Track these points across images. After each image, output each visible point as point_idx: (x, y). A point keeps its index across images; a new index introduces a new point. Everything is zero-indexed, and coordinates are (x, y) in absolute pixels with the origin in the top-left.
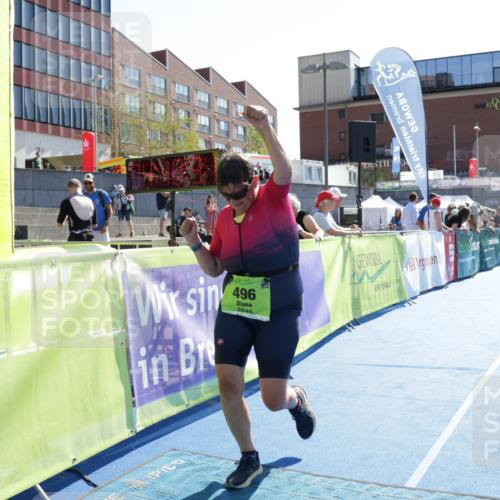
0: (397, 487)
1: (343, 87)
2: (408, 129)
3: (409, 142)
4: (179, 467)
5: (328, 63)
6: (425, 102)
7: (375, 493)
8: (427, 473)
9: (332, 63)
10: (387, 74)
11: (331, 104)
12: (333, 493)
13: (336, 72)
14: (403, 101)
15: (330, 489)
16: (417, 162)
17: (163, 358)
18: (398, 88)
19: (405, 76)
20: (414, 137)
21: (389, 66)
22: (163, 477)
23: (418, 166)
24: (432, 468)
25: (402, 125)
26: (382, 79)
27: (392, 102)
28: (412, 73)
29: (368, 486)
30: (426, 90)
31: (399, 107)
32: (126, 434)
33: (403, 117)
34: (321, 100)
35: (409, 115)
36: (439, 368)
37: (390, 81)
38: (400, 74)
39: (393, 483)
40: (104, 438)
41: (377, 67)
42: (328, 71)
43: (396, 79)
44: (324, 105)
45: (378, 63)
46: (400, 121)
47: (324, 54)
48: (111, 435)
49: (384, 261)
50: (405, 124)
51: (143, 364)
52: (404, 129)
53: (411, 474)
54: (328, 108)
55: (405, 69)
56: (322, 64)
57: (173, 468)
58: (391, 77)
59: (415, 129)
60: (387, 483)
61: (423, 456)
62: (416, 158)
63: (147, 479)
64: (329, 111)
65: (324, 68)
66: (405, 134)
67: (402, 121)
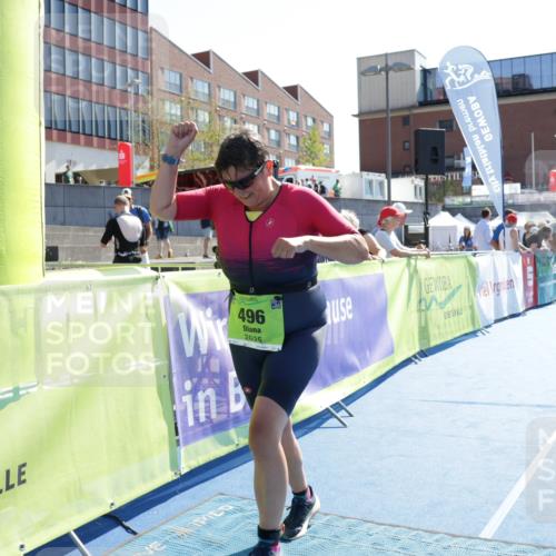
0: (470, 538)
1: (407, 91)
2: (482, 137)
3: (482, 151)
4: (227, 513)
5: (390, 63)
6: (500, 107)
7: (445, 544)
8: (503, 522)
9: (395, 64)
10: (458, 76)
11: (393, 110)
12: (399, 544)
13: (399, 74)
14: (476, 107)
15: (395, 539)
16: (491, 175)
17: (210, 392)
18: (469, 92)
19: (477, 78)
20: (487, 146)
21: (460, 67)
22: (209, 524)
23: (493, 178)
24: (509, 516)
25: (475, 132)
26: (452, 81)
27: (462, 107)
28: (486, 75)
29: (437, 537)
30: (501, 94)
31: (471, 113)
32: (169, 477)
33: (476, 124)
34: (383, 106)
35: (482, 122)
36: (517, 405)
37: (461, 84)
38: (472, 76)
39: (466, 533)
40: (144, 480)
41: (447, 68)
42: (391, 73)
43: (468, 81)
44: (386, 111)
45: (448, 64)
46: (472, 128)
47: (386, 55)
48: (153, 476)
49: (454, 286)
50: (478, 132)
51: (187, 399)
52: (476, 137)
53: (485, 524)
54: (390, 115)
55: (477, 70)
56: (384, 65)
57: (222, 514)
58: (462, 78)
59: (489, 138)
60: (458, 534)
61: (499, 503)
62: (489, 170)
63: (191, 526)
64: (392, 118)
65: (387, 69)
66: (478, 142)
67: (474, 129)
